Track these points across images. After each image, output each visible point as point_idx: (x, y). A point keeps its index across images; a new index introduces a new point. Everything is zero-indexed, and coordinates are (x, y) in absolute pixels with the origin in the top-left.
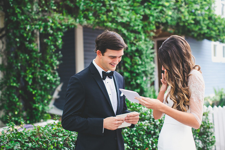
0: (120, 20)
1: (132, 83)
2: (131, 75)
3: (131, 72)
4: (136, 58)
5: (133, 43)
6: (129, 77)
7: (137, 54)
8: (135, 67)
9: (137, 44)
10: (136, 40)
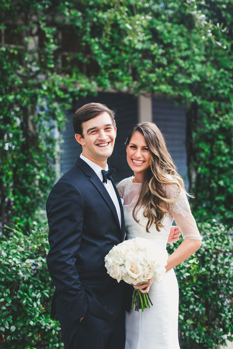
0: (182, 79)
1: (211, 185)
2: (211, 171)
3: (211, 167)
4: (219, 142)
5: (214, 118)
6: (208, 175)
7: (220, 137)
8: (219, 158)
9: (221, 119)
10: (220, 113)
